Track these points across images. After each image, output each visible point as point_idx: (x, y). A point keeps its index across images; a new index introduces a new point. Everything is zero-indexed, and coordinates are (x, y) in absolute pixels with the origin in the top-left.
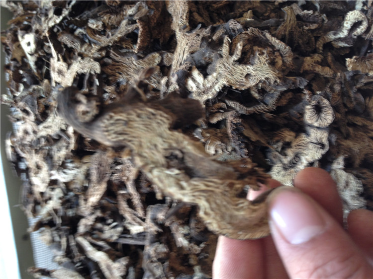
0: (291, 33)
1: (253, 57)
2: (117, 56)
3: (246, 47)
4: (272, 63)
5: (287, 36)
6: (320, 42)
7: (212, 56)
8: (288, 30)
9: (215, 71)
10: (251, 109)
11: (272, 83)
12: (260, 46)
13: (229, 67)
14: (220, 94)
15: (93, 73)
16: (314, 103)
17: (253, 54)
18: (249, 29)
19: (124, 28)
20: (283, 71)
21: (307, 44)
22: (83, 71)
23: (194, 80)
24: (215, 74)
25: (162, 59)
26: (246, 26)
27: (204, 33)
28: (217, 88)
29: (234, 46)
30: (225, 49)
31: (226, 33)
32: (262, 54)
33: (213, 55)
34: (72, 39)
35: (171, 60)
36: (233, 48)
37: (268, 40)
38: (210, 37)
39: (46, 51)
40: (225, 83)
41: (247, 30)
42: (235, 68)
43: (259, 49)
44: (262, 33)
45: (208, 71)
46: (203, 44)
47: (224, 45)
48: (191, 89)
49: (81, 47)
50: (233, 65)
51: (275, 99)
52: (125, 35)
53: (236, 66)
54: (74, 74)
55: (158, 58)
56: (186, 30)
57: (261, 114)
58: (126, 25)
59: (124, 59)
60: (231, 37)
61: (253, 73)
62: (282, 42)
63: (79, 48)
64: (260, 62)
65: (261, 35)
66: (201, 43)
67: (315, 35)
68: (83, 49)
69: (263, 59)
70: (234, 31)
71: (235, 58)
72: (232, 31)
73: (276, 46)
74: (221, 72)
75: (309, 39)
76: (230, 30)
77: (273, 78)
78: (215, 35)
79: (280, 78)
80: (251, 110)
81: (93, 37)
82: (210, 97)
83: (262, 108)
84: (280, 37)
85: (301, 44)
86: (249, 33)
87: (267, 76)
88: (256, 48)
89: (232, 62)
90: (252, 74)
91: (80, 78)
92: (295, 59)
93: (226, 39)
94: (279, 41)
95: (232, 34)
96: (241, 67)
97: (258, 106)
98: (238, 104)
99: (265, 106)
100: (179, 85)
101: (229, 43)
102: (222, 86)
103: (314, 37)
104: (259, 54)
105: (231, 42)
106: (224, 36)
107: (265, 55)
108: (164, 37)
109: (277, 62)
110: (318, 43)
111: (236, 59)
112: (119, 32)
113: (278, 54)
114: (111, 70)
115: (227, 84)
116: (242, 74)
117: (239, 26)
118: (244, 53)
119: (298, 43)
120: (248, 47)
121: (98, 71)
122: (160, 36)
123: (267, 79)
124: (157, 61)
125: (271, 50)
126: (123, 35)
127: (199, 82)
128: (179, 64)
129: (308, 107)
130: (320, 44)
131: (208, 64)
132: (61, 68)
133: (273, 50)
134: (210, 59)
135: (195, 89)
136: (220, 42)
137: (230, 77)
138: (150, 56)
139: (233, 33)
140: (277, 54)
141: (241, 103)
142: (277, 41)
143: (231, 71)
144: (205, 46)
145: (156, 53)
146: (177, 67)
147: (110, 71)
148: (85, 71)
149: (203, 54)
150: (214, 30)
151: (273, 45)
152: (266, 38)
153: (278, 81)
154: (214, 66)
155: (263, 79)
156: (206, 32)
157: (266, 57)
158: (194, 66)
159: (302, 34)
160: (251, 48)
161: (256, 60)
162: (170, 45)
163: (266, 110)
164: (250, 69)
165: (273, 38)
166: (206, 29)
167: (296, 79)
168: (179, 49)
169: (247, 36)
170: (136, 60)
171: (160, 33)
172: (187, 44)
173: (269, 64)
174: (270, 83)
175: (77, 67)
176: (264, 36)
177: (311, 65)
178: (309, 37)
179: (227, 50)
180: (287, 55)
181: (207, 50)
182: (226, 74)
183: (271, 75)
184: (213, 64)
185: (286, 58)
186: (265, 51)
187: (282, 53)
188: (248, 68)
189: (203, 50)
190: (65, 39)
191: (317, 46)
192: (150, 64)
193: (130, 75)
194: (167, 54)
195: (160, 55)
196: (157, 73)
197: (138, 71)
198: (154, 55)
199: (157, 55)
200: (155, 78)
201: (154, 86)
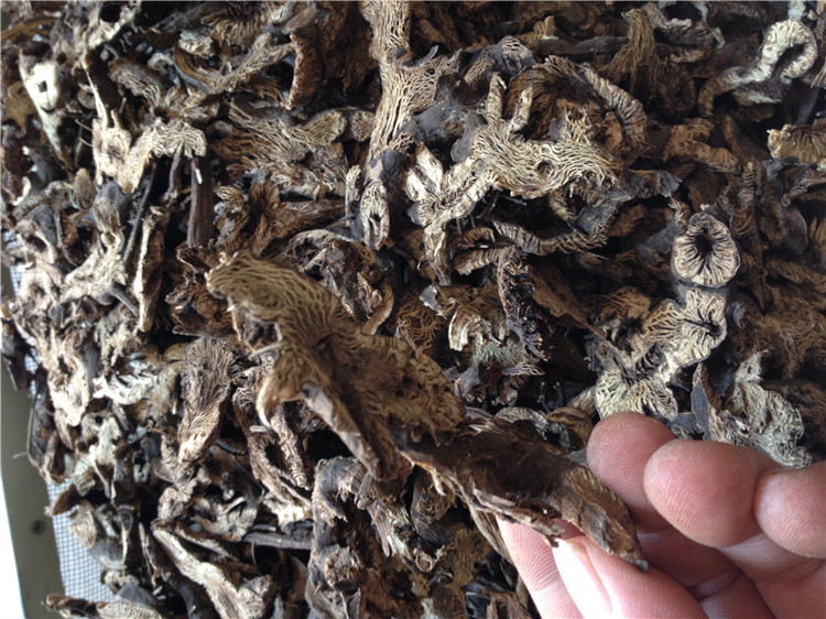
0: (642, 70)
1: (557, 122)
2: (244, 118)
3: (540, 100)
4: (600, 139)
5: (634, 77)
6: (706, 93)
7: (462, 119)
8: (635, 64)
9: (470, 154)
10: (551, 243)
11: (600, 183)
12: (571, 98)
13: (501, 145)
14: (479, 207)
15: (188, 154)
16: (693, 230)
17: (556, 117)
18: (547, 60)
19: (261, 52)
20: (624, 156)
21: (676, 96)
22: (165, 151)
23: (421, 175)
24: (469, 162)
25: (348, 126)
26: (540, 52)
27: (445, 67)
28: (474, 194)
29: (513, 97)
30: (492, 105)
31: (494, 68)
32: (576, 116)
33: (465, 117)
34: (143, 77)
35: (368, 127)
36: (510, 102)
37: (592, 86)
38: (459, 76)
39: (83, 102)
40: (492, 181)
41: (544, 62)
42: (514, 147)
43: (571, 105)
44: (577, 69)
45: (454, 154)
46: (442, 92)
47: (491, 94)
48: (413, 195)
49: (163, 95)
50: (512, 141)
51: (604, 221)
52: (262, 69)
53: (518, 143)
54: (146, 156)
55: (338, 122)
56: (402, 60)
57: (573, 255)
58: (266, 46)
59: (261, 124)
60: (505, 76)
61: (557, 160)
62: (622, 91)
63: (158, 96)
64: (572, 134)
65: (574, 74)
66: (438, 91)
67: (696, 75)
68: (167, 100)
69: (580, 127)
70: (513, 62)
71: (515, 124)
72: (507, 62)
73: (609, 98)
74: (483, 156)
75: (683, 84)
76: (504, 60)
77: (601, 172)
78: (470, 71)
79: (617, 174)
80: (551, 246)
81: (190, 72)
82: (458, 215)
83: (576, 239)
84: (618, 79)
85: (664, 96)
86: (546, 68)
87: (587, 167)
88: (562, 103)
89: (508, 133)
90: (554, 163)
91: (158, 168)
92: (651, 129)
93: (496, 80)
94: (616, 87)
95: (508, 70)
96: (528, 146)
97: (567, 236)
98: (521, 231)
99: (581, 235)
100: (385, 185)
101: (501, 90)
102: (485, 189)
103: (695, 79)
104: (570, 118)
105: (505, 87)
106: (489, 74)
107: (583, 119)
108: (352, 76)
109: (610, 136)
110: (701, 94)
111: (517, 127)
112: (249, 62)
113: (614, 117)
114: (230, 148)
115: (496, 185)
116: (532, 163)
117: (524, 52)
118: (535, 113)
119: (657, 92)
120: (544, 100)
121: (201, 151)
122: (343, 71)
123: (588, 174)
124: (337, 129)
125: (597, 107)
126: (259, 68)
127: (433, 179)
128: (386, 136)
129: (682, 240)
130: (706, 97)
131: (453, 138)
132: (116, 142)
133: (602, 108)
134: (457, 126)
135: (422, 195)
136: (482, 88)
137: (503, 169)
138: (320, 118)
139: (511, 69)
140: (610, 116)
141: (528, 229)
142: (611, 88)
143: (507, 155)
144: (447, 98)
145: (333, 110)
146: (381, 142)
147: (228, 151)
148: (172, 150)
149: (443, 116)
150: (466, 60)
151: (600, 97)
152: (587, 80)
153: (613, 179)
154: (467, 143)
155: (579, 173)
156: (448, 65)
157: (587, 123)
158: (422, 143)
159: (668, 72)
160: (553, 103)
161: (564, 131)
162: (367, 92)
163: (584, 245)
164: (549, 151)
165: (602, 82)
166: (450, 57)
167: (652, 175)
168: (387, 103)
169: (542, 76)
170: (288, 127)
171: (343, 65)
172: (405, 91)
173: (593, 139)
174: (594, 184)
175: (152, 140)
176: (582, 75)
177: (686, 144)
178: (683, 79)
179: (496, 107)
180: (633, 120)
181: (451, 105)
182: (494, 161)
183: (597, 166)
184: (464, 139)
185: (629, 127)
186: (583, 111)
187: (622, 116)
188: (543, 149)
189: (442, 105)
190: (126, 76)
191: (700, 100)
192: (319, 136)
193: (274, 161)
194: (360, 115)
195: (343, 115)
196: (335, 156)
197: (293, 151)
198: (329, 114)
199: (337, 115)
200: (330, 169)
201: (328, 187)
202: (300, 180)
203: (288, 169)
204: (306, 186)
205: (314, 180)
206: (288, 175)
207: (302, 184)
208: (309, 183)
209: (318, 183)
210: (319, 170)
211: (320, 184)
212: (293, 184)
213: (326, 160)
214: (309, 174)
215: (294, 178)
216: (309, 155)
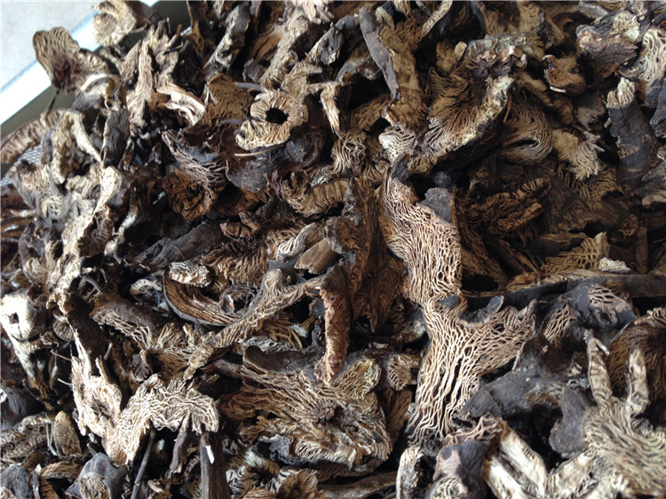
2: (260, 373)
9: (583, 449)
13: (624, 437)
15: (196, 428)
18: (650, 313)
19: (272, 294)
23: (512, 469)
24: (583, 460)
25: (383, 374)
34: (130, 317)
35: (407, 373)
41: (647, 315)
42: (642, 439)
45: (555, 444)
47: (591, 363)
49: (155, 337)
52: (276, 313)
53: (645, 431)
54: (142, 426)
55: (370, 371)
56: (456, 311)
58: (278, 286)
59: (278, 377)
63: (149, 338)
68: (160, 342)
70: (606, 316)
71: (633, 405)
72: (599, 315)
74: (602, 453)
78: (550, 326)
86: (650, 322)
89: (628, 417)
93: (592, 343)
101: (604, 356)
105: (608, 353)
106: (579, 331)
111: (638, 408)
112: (260, 306)
117: (621, 305)
121: (213, 426)
124: (371, 379)
126: (272, 313)
127: (533, 478)
132: (103, 398)
137: (633, 469)
138: (350, 368)
143: (634, 451)
144: (532, 365)
145: (364, 357)
148: (176, 424)
149: (527, 387)
154: (573, 430)
156: (520, 318)
158: (501, 420)
166: (519, 309)
172: (468, 350)
175: (147, 408)
179: (603, 380)
182: (618, 459)
184: (567, 424)
190: (110, 315)
192: (350, 389)
193: (298, 422)
194: (396, 359)
195: (376, 362)
196: (369, 409)
197: (319, 407)
198: (360, 362)
199: (369, 363)
200: (365, 425)
201: (365, 450)
202: (330, 444)
203: (315, 432)
204: (339, 453)
205: (348, 444)
206: (317, 440)
207: (335, 450)
208: (342, 448)
209: (353, 447)
210: (352, 429)
211: (356, 447)
212: (323, 451)
213: (359, 415)
214: (341, 436)
215: (324, 444)
216: (338, 410)
